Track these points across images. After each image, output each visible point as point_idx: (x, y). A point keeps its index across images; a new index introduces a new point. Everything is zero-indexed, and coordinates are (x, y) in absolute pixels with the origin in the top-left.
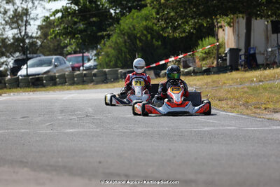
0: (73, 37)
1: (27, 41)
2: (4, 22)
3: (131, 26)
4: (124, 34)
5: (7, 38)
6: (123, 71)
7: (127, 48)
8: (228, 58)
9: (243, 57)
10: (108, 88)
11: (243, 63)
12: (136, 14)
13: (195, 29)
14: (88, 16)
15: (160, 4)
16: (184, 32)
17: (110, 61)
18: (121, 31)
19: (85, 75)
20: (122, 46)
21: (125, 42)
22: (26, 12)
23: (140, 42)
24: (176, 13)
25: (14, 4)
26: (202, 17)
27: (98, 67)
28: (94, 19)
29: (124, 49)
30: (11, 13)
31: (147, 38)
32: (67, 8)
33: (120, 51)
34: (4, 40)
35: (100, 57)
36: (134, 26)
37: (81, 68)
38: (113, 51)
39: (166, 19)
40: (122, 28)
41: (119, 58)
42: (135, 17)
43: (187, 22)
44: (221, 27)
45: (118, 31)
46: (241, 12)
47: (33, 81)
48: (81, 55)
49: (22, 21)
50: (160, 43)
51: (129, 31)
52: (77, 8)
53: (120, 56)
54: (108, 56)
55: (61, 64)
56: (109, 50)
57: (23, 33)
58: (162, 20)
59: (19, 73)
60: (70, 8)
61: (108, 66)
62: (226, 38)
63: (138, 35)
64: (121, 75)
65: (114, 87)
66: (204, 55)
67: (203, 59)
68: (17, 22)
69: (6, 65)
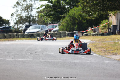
0: (49, 17)
1: (31, 18)
2: (22, 9)
3: (73, 14)
4: (70, 17)
5: (23, 16)
6: (68, 33)
7: (71, 23)
8: (112, 29)
9: (118, 29)
10: (60, 40)
11: (118, 31)
12: (76, 8)
13: (98, 16)
14: (56, 8)
15: (84, 5)
16: (94, 17)
17: (64, 28)
18: (69, 15)
19: (52, 34)
20: (69, 22)
21: (71, 20)
22: (31, 6)
23: (77, 20)
24: (91, 9)
25: (26, 2)
26: (102, 11)
27: (59, 30)
28: (59, 10)
29: (70, 23)
30: (25, 6)
31: (80, 19)
32: (47, 5)
33: (68, 24)
34: (21, 17)
35: (60, 26)
36: (74, 14)
37: (52, 30)
38: (65, 24)
39: (86, 12)
40: (70, 14)
41: (67, 27)
42: (76, 10)
43: (95, 13)
44: (110, 16)
45: (68, 15)
46: (118, 10)
47: (30, 35)
48: (52, 25)
49: (29, 9)
50: (85, 21)
51: (73, 16)
52: (51, 5)
53: (68, 26)
54: (63, 26)
55: (44, 28)
56: (64, 23)
57: (30, 15)
58: (85, 12)
59: (26, 32)
60: (49, 5)
61: (63, 30)
62: (113, 20)
63: (76, 18)
64: (67, 34)
65: (63, 39)
66: (103, 27)
67: (103, 29)
68: (27, 10)
69: (22, 28)
